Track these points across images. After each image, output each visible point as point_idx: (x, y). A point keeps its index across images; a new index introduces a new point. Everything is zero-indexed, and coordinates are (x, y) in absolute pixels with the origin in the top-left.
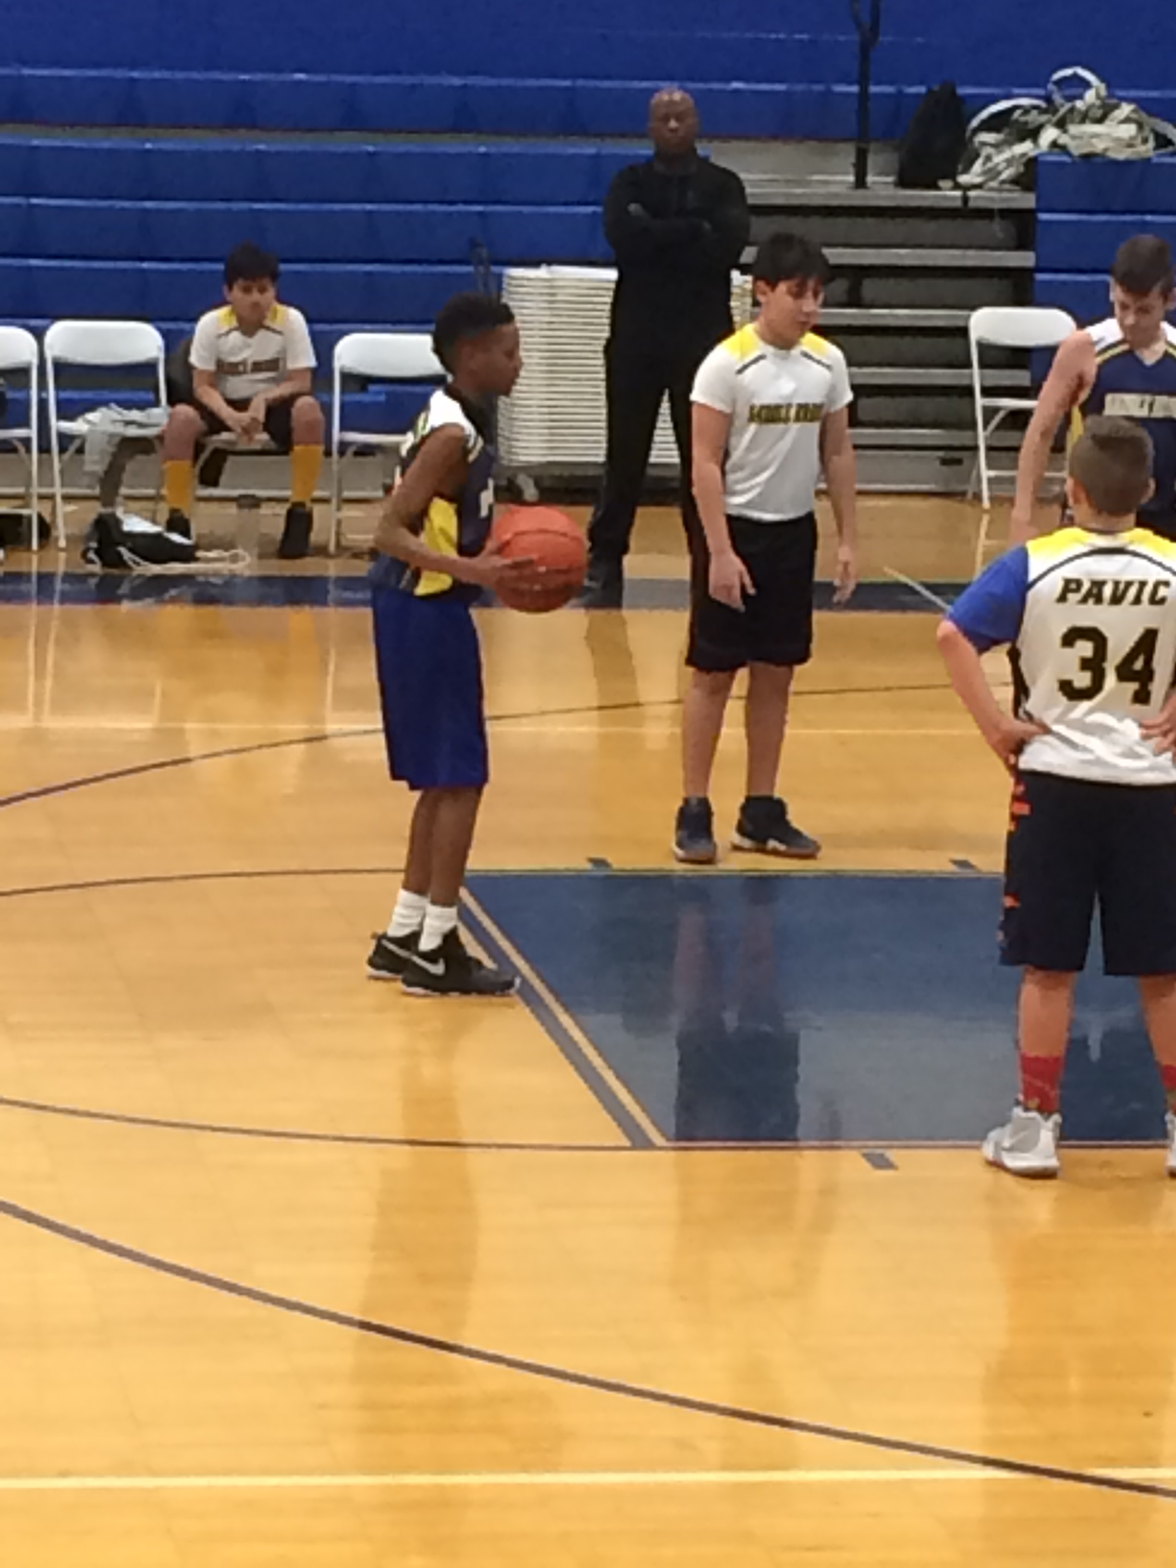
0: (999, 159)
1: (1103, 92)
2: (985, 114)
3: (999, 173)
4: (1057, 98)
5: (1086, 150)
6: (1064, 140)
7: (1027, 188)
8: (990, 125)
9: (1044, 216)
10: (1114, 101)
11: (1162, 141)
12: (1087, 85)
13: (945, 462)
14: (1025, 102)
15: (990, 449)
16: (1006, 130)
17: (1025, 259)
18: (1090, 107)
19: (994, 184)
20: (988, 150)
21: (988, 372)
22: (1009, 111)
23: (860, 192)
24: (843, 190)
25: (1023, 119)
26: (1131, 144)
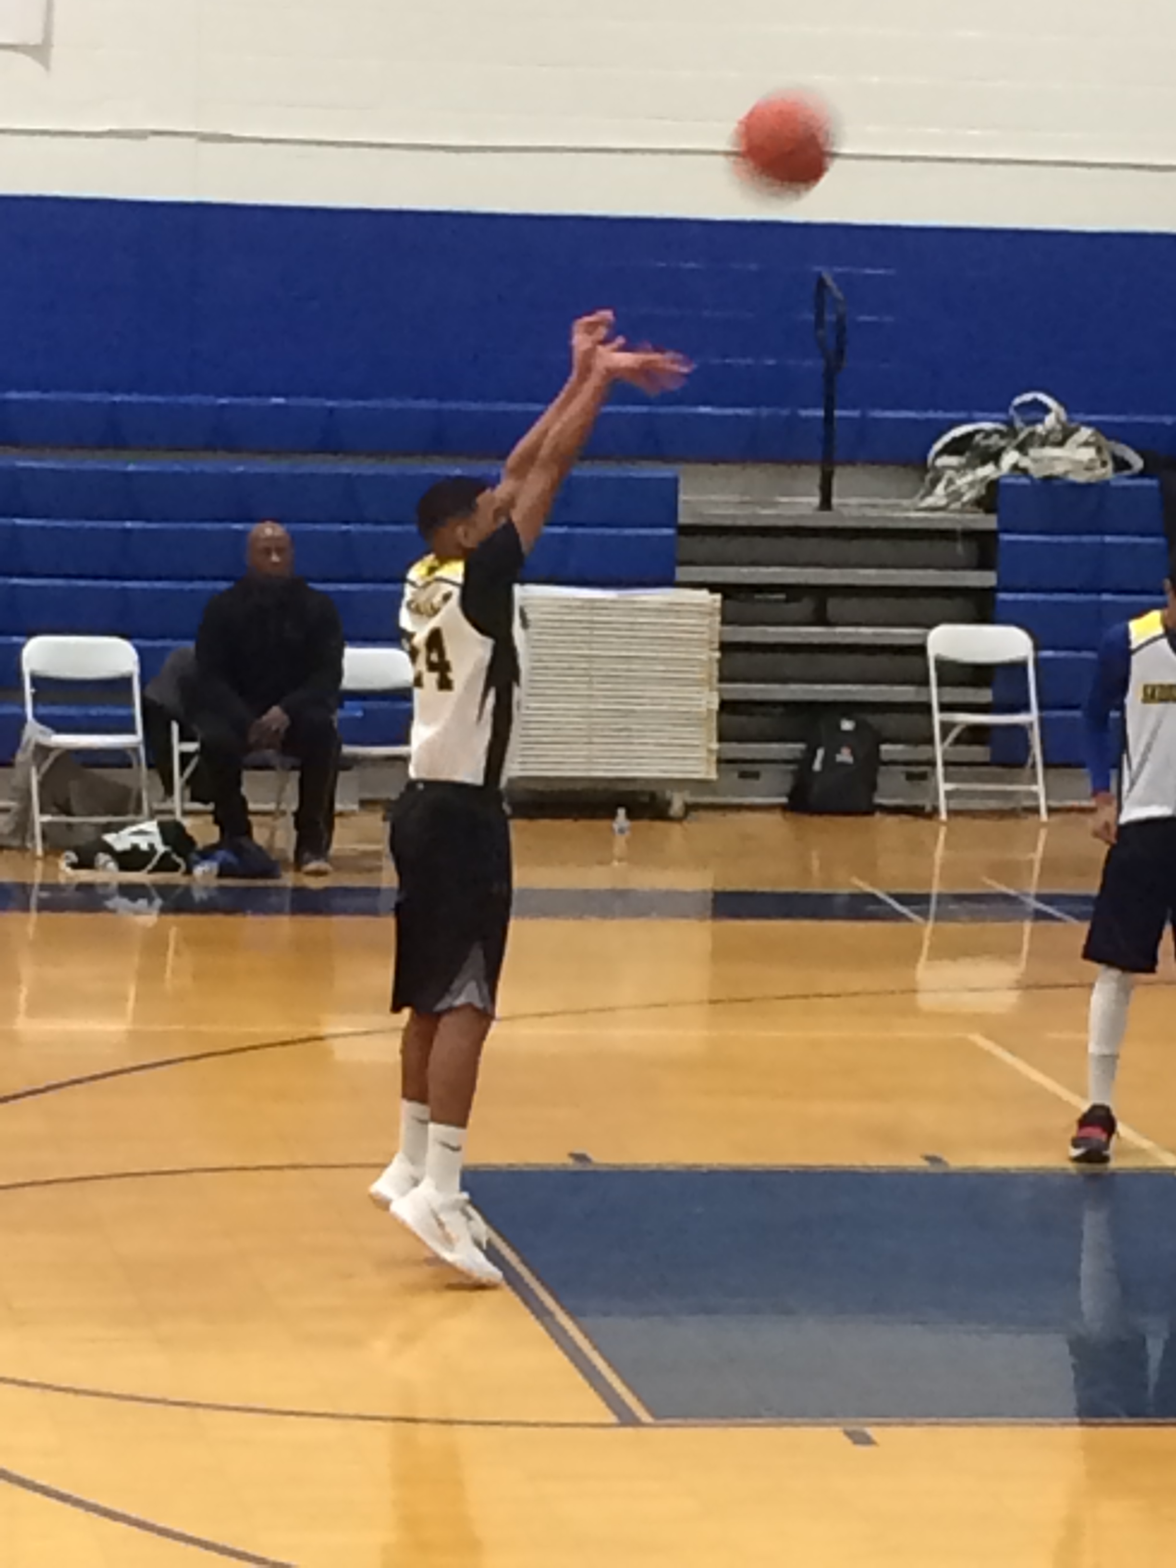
0: (962, 482)
1: (1063, 416)
2: (946, 438)
3: (962, 495)
4: (1018, 424)
5: (1047, 473)
6: (1025, 462)
7: (988, 511)
8: (952, 449)
9: (1006, 537)
10: (1073, 425)
11: (1121, 464)
12: (1046, 410)
13: (910, 777)
14: (987, 426)
15: (946, 764)
16: (968, 454)
17: (987, 579)
18: (1050, 432)
19: (956, 505)
20: (949, 473)
21: (948, 689)
22: (970, 436)
23: (826, 513)
24: (809, 512)
25: (984, 443)
26: (1088, 468)
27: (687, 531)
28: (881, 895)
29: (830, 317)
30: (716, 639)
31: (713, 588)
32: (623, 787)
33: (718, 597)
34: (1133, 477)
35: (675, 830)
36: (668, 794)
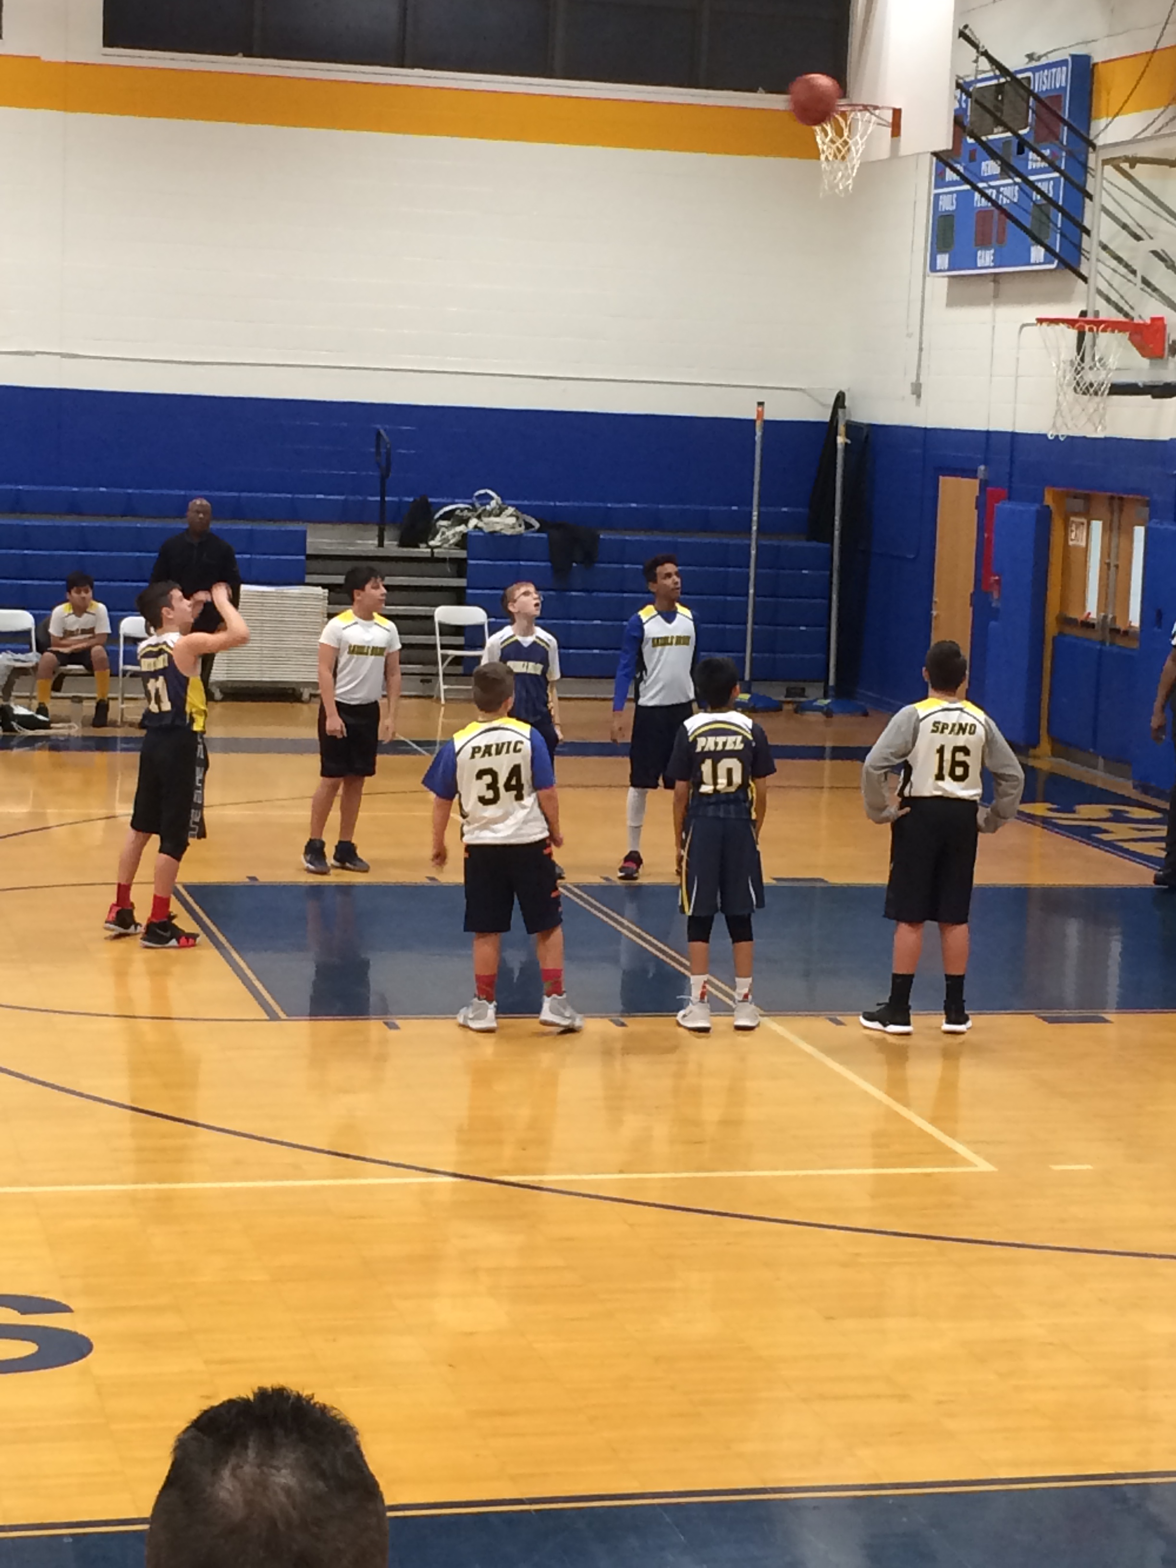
0: (449, 533)
1: (500, 502)
2: (441, 512)
3: (449, 540)
4: (477, 505)
5: (491, 530)
6: (480, 525)
7: (463, 548)
8: (444, 517)
9: (471, 562)
10: (504, 506)
11: (528, 526)
12: (492, 498)
13: (422, 681)
14: (462, 506)
15: (444, 675)
16: (452, 520)
17: (462, 582)
18: (493, 510)
19: (446, 546)
20: (443, 529)
21: (444, 638)
22: (454, 511)
23: (381, 549)
24: (372, 548)
25: (461, 514)
26: (513, 527)
27: (310, 557)
28: (407, 740)
29: (383, 450)
30: (326, 612)
31: (324, 586)
32: (280, 686)
33: (326, 591)
34: (534, 532)
35: (305, 707)
36: (302, 690)
